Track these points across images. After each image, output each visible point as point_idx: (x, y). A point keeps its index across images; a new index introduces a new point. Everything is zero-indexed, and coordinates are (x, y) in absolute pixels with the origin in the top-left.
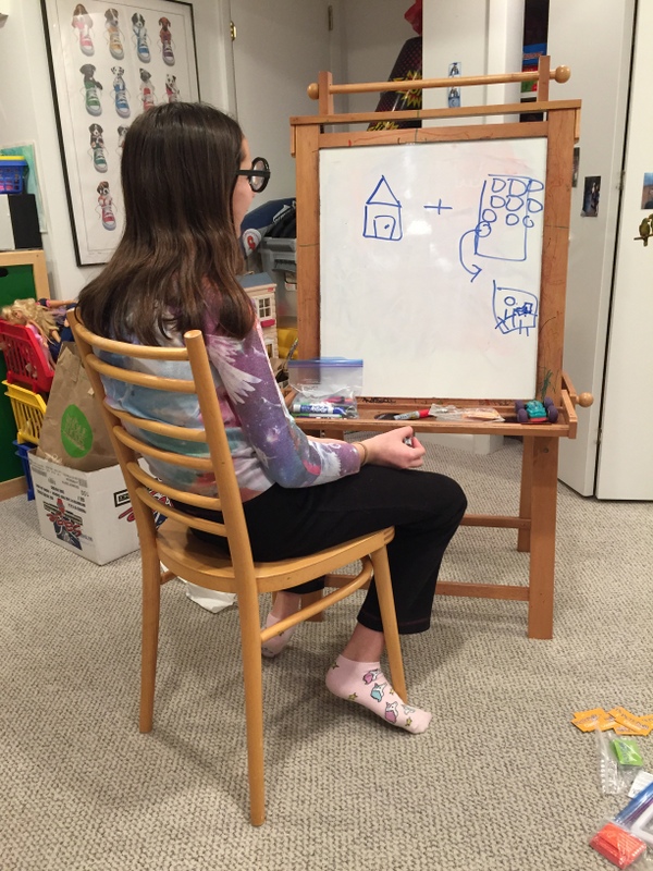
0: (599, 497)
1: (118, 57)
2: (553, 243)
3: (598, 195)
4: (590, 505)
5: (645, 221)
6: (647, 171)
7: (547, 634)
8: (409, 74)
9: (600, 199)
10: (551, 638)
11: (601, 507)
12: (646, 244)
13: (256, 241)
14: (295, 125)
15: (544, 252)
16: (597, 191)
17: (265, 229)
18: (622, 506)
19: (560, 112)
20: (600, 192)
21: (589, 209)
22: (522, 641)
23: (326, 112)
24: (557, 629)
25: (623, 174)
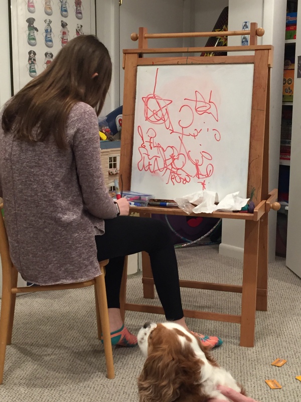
1: (49, 14)
2: (256, 118)
14: (126, 53)
15: (252, 123)
19: (261, 51)
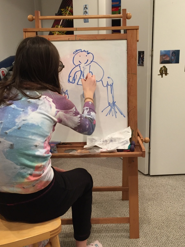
0: (151, 175)
2: (131, 80)
3: (143, 58)
4: (147, 178)
5: (161, 68)
6: (161, 50)
7: (137, 237)
8: (67, 7)
9: (145, 60)
10: (139, 238)
11: (152, 178)
12: (162, 77)
13: (5, 73)
14: (25, 32)
15: (128, 83)
16: (143, 56)
17: (9, 68)
18: (160, 177)
19: (131, 30)
20: (144, 57)
21: (141, 63)
22: (128, 240)
23: (38, 27)
24: (141, 234)
25: (152, 50)
